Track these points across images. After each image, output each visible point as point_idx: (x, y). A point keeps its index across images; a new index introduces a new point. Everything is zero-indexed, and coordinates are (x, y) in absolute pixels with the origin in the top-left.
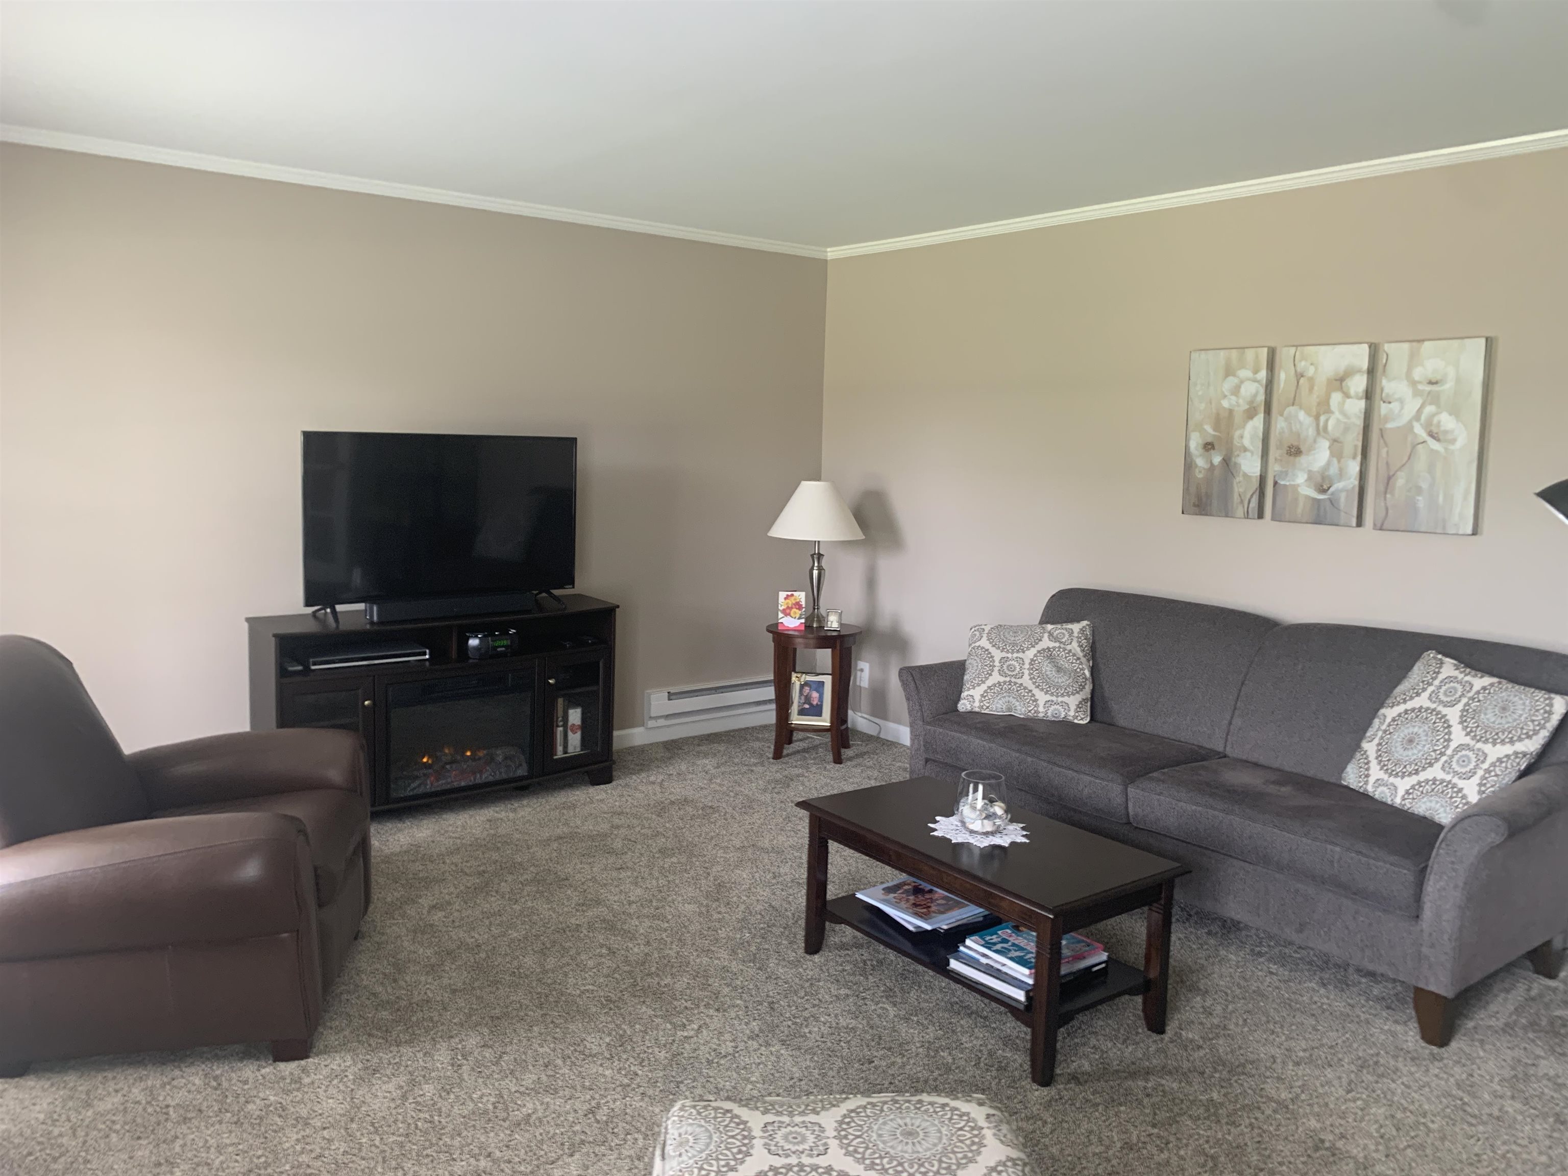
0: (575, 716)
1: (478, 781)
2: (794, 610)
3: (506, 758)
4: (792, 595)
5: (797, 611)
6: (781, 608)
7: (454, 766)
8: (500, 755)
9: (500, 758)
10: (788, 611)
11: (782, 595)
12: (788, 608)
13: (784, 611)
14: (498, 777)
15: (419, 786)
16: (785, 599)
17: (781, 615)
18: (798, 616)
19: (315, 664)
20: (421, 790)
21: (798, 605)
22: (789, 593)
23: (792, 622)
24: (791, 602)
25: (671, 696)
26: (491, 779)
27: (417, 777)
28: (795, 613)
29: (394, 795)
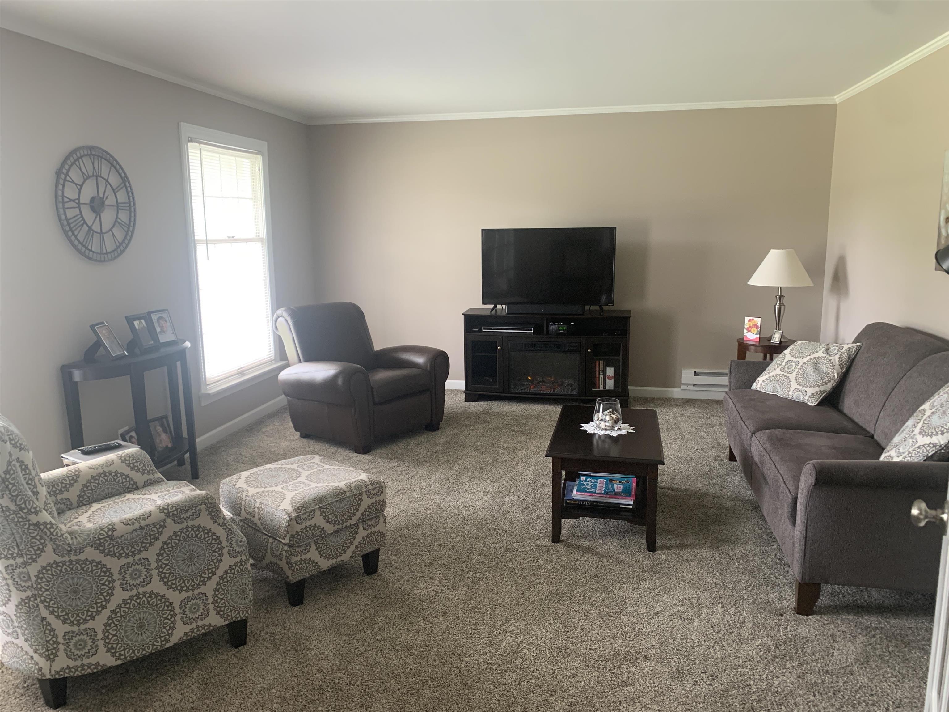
0: (610, 371)
1: (552, 392)
2: (754, 329)
3: (568, 385)
4: (753, 320)
5: (755, 329)
6: (746, 327)
7: (543, 383)
8: (566, 382)
9: (566, 384)
10: (750, 329)
11: (747, 319)
12: (750, 327)
13: (747, 329)
14: (562, 392)
15: (525, 389)
16: (749, 321)
17: (745, 331)
18: (755, 332)
19: (484, 329)
20: (525, 391)
21: (756, 326)
22: (751, 318)
23: (751, 336)
24: (752, 324)
25: (696, 374)
26: (559, 392)
27: (524, 385)
28: (754, 331)
29: (512, 391)
